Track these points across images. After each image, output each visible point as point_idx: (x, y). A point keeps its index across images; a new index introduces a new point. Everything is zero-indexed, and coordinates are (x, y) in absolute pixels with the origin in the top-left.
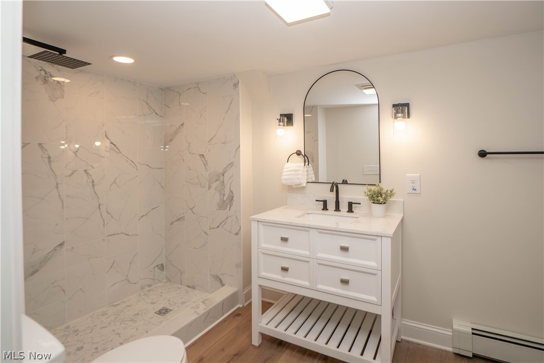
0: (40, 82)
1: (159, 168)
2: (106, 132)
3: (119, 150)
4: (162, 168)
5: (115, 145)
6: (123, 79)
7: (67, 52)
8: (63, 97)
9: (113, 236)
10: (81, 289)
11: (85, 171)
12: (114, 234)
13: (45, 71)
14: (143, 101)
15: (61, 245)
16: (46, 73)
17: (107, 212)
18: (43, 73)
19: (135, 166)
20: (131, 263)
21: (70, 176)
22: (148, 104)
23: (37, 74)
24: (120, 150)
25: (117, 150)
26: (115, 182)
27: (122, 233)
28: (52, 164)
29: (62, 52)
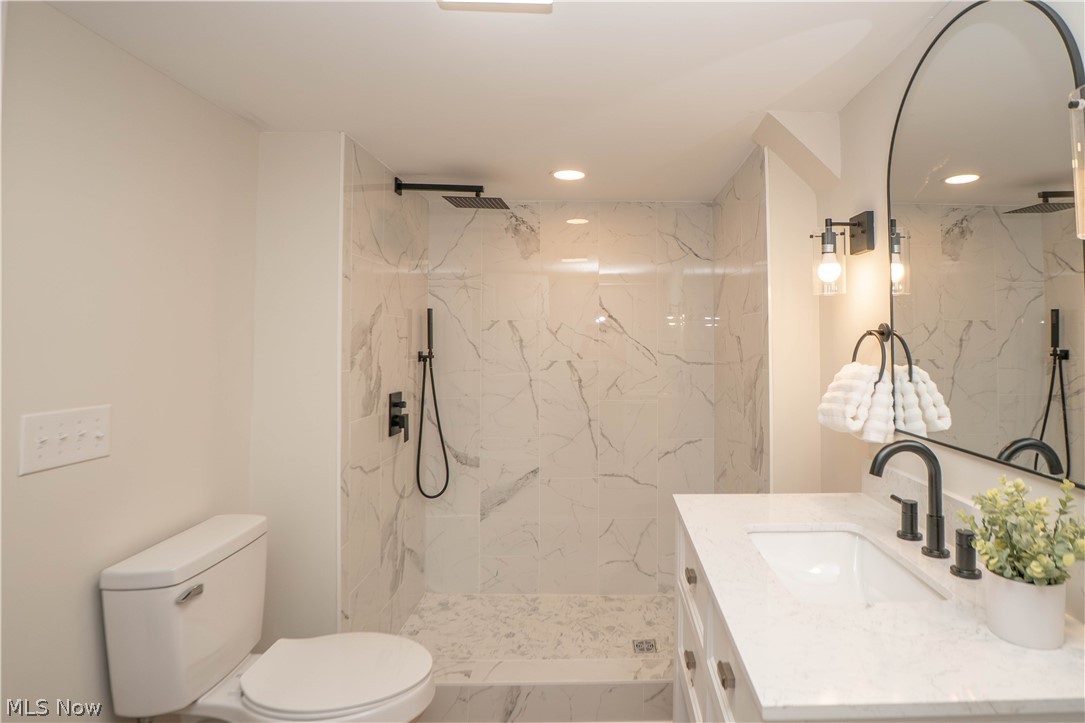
0: (510, 234)
1: (702, 364)
2: (600, 299)
3: (622, 328)
4: (709, 364)
5: (616, 320)
6: (629, 203)
7: (485, 190)
8: (539, 250)
9: (611, 478)
10: (560, 549)
11: (569, 362)
12: (613, 475)
13: (516, 217)
14: (667, 234)
15: (535, 472)
16: (517, 220)
17: (602, 434)
18: (514, 219)
19: (652, 358)
20: (642, 534)
21: (548, 368)
22: (677, 239)
23: (506, 225)
24: (626, 329)
25: (620, 329)
26: (615, 384)
27: (626, 476)
28: (524, 350)
29: (479, 190)
